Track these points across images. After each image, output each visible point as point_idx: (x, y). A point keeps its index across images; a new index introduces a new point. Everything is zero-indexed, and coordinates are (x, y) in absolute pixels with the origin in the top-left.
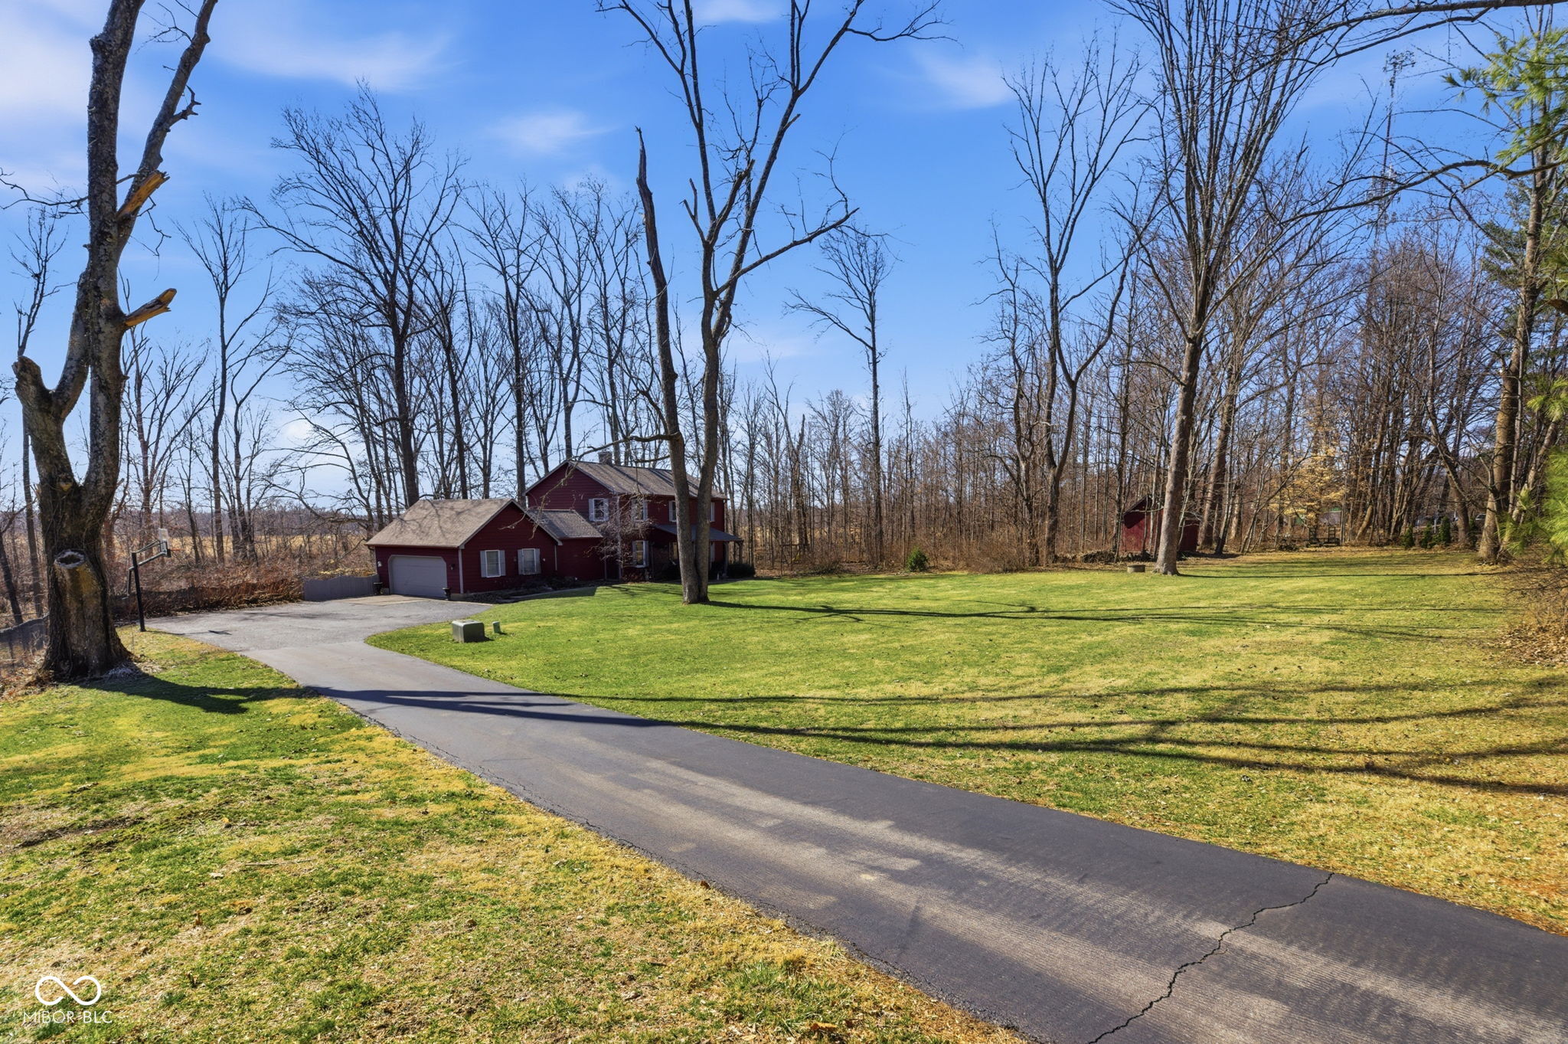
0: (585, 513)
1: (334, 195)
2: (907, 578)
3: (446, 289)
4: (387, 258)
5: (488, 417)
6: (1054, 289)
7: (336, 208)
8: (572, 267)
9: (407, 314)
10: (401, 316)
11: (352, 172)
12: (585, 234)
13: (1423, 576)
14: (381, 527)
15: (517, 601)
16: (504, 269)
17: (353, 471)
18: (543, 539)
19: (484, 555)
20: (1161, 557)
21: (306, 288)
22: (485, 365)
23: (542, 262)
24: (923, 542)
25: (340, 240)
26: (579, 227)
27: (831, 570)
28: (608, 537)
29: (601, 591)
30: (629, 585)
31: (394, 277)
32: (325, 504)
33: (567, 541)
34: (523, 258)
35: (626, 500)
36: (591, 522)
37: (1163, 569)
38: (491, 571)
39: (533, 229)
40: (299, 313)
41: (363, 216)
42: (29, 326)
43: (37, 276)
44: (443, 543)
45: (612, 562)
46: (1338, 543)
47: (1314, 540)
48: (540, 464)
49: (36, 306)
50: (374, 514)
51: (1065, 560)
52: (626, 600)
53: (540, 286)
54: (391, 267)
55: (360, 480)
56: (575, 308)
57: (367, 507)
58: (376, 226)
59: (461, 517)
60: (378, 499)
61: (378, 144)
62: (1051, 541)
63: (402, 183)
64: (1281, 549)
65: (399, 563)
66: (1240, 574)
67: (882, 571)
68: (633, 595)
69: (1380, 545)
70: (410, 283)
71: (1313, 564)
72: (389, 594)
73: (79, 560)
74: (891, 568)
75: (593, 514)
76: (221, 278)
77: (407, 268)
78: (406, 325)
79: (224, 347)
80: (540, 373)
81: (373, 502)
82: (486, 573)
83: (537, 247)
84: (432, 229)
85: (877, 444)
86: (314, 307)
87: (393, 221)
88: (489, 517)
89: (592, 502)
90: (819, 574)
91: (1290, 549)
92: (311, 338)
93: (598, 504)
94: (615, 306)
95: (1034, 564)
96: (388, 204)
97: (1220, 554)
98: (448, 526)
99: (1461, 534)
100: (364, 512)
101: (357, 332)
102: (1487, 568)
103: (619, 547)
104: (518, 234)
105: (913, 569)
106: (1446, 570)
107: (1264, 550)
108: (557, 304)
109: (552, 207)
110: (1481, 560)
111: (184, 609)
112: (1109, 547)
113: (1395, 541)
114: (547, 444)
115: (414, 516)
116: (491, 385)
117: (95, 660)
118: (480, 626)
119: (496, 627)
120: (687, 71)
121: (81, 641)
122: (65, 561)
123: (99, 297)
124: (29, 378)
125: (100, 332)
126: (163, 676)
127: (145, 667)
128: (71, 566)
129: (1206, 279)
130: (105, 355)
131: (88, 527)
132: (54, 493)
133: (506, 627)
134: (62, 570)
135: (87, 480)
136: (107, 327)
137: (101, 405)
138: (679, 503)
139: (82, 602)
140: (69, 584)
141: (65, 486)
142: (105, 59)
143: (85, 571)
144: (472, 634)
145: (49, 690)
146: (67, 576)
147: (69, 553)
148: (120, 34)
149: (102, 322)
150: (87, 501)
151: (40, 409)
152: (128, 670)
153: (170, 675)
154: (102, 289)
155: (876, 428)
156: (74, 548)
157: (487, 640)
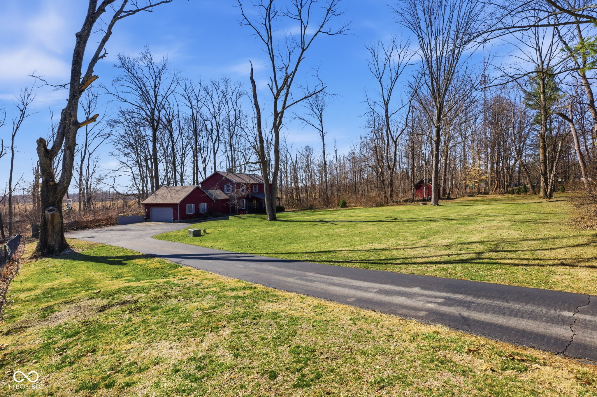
0: (223, 190)
1: (134, 83)
2: (340, 210)
3: (171, 113)
4: (152, 104)
5: (183, 156)
6: (387, 111)
7: (134, 87)
8: (217, 106)
9: (158, 122)
10: (156, 124)
11: (140, 75)
12: (222, 95)
13: (524, 203)
14: (147, 197)
15: (201, 222)
16: (192, 106)
17: (134, 177)
18: (208, 199)
19: (187, 206)
20: (433, 199)
21: (120, 114)
22: (182, 139)
23: (206, 104)
24: (344, 197)
25: (135, 98)
26: (219, 93)
27: (311, 208)
28: (232, 198)
29: (231, 218)
30: (240, 215)
31: (154, 110)
32: (122, 190)
33: (218, 200)
34: (199, 103)
35: (239, 185)
36: (225, 193)
37: (434, 204)
38: (190, 212)
39: (203, 93)
40: (117, 122)
41: (144, 89)
42: (17, 128)
43: (22, 111)
44: (172, 202)
45: (233, 208)
46: (488, 193)
47: (479, 193)
48: (203, 173)
49: (21, 121)
50: (141, 193)
51: (397, 202)
52: (240, 221)
54: (153, 107)
55: (136, 180)
56: (217, 119)
57: (139, 189)
58: (148, 92)
59: (179, 192)
60: (143, 186)
61: (151, 67)
62: (391, 196)
63: (158, 79)
64: (469, 196)
65: (154, 210)
66: (459, 204)
67: (330, 208)
68: (243, 219)
69: (502, 194)
70: (159, 112)
71: (483, 201)
72: (150, 221)
73: (54, 210)
74: (333, 207)
75: (226, 190)
76: (88, 110)
77: (158, 107)
78: (157, 126)
79: (87, 134)
80: (203, 141)
81: (141, 188)
82: (188, 213)
83: (204, 99)
84: (167, 95)
85: (325, 163)
86: (122, 120)
87: (155, 91)
88: (189, 192)
89: (226, 186)
90: (307, 209)
91: (472, 196)
92: (119, 131)
93: (228, 187)
94: (232, 118)
95: (386, 204)
96: (153, 85)
97: (449, 198)
98: (174, 196)
99: (531, 189)
100: (136, 192)
101: (138, 128)
102: (544, 200)
103: (236, 202)
104: (197, 95)
105: (342, 207)
106: (530, 201)
107: (463, 196)
108: (210, 117)
109: (210, 86)
110: (541, 197)
111: (73, 229)
112: (411, 197)
113: (507, 192)
114: (206, 166)
115: (160, 193)
116: (184, 146)
117: (57, 248)
118: (199, 231)
119: (204, 231)
120: (269, 43)
121: (52, 241)
122: (50, 211)
123: (71, 117)
124: (42, 145)
125: (70, 129)
126: (84, 253)
127: (76, 250)
128: (52, 212)
129: (440, 107)
130: (71, 137)
131: (59, 198)
132: (47, 186)
133: (207, 231)
134: (48, 214)
135: (60, 181)
136: (73, 127)
137: (68, 154)
138: (265, 185)
139: (54, 226)
140: (50, 219)
141: (51, 183)
142: (81, 40)
143: (57, 214)
144: (197, 234)
145: (39, 260)
146: (50, 217)
147: (51, 208)
148: (86, 32)
149: (71, 126)
150: (59, 188)
151: (45, 156)
152: (69, 251)
153: (86, 252)
154: (72, 114)
155: (324, 158)
156: (53, 206)
157: (202, 236)
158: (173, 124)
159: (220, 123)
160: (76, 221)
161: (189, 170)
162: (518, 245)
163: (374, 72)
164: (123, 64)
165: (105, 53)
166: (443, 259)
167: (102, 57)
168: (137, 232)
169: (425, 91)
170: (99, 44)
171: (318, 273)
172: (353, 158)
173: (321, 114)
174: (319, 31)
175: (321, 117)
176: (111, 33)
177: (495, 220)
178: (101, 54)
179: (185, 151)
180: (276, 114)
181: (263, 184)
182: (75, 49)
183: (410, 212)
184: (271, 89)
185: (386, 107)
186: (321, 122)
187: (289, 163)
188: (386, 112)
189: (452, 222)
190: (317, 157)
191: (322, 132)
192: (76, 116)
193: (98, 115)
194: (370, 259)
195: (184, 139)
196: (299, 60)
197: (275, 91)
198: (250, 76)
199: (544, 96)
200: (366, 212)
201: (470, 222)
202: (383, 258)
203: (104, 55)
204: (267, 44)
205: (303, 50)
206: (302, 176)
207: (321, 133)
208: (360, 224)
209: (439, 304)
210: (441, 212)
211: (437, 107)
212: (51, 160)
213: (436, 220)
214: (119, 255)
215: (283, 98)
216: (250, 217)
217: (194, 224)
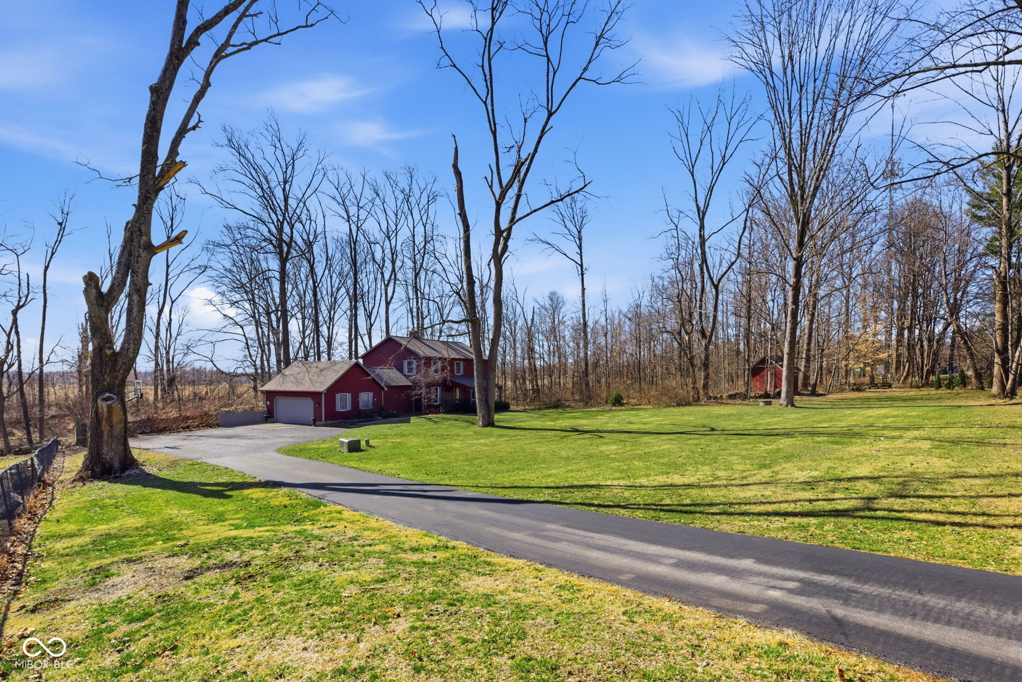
0: (401, 370)
1: (248, 174)
2: (610, 410)
3: (312, 231)
4: (279, 212)
5: (332, 308)
6: (702, 227)
7: (247, 181)
8: (393, 217)
9: (289, 246)
10: (285, 249)
11: (259, 161)
12: (401, 197)
13: (960, 407)
14: (270, 379)
15: (361, 426)
16: (349, 217)
17: (247, 343)
18: (375, 386)
19: (338, 396)
20: (783, 395)
21: (225, 230)
22: (331, 277)
23: (374, 214)
24: (618, 387)
25: (251, 202)
26: (397, 193)
27: (557, 405)
28: (415, 385)
29: (413, 419)
30: (430, 416)
31: (282, 223)
32: (227, 366)
33: (390, 387)
34: (361, 211)
35: (428, 361)
36: (405, 375)
37: (785, 403)
38: (342, 407)
39: (369, 194)
40: (219, 245)
41: (265, 186)
42: (53, 254)
43: (60, 224)
44: (313, 389)
45: (419, 401)
46: (890, 386)
47: (873, 384)
48: (366, 339)
49: (58, 242)
50: (259, 371)
51: (715, 398)
52: (430, 425)
53: (372, 227)
54: (281, 218)
55: (251, 349)
56: (393, 242)
57: (255, 366)
58: (272, 192)
59: (324, 373)
60: (262, 360)
61: (278, 145)
62: (705, 387)
63: (290, 168)
64: (853, 390)
65: (280, 403)
66: (834, 406)
67: (591, 406)
68: (435, 422)
69: (918, 387)
70: (292, 227)
71: (879, 399)
72: (274, 422)
73: (113, 399)
74: (598, 404)
75: (406, 370)
76: (169, 224)
77: (290, 219)
78: (288, 252)
79: (168, 266)
80: (367, 280)
81: (258, 363)
82: (339, 409)
83: (371, 205)
84: (306, 196)
85: (585, 324)
86: (229, 242)
87: (284, 190)
88: (342, 372)
89: (406, 362)
90: (549, 408)
91: (859, 390)
92: (223, 260)
93: (410, 364)
94: (419, 239)
95: (697, 401)
96: (281, 180)
97: (814, 393)
98: (315, 378)
99: (973, 380)
100: (251, 370)
101: (254, 256)
102: (1000, 401)
103: (423, 391)
104: (358, 197)
105: (614, 405)
106: (972, 403)
107: (842, 391)
108: (380, 236)
109: (382, 181)
110: (994, 396)
111: (143, 433)
112: (742, 390)
113: (927, 384)
114: (371, 325)
115: (291, 373)
116: (334, 289)
117: (117, 465)
118: (358, 442)
119: (367, 442)
120: (489, 102)
121: (110, 453)
122: (106, 400)
123: (141, 235)
124: (93, 284)
125: (139, 256)
126: (161, 475)
127: (148, 469)
128: (109, 403)
129: (803, 221)
130: (140, 271)
131: (120, 378)
132: (101, 356)
133: (372, 442)
134: (103, 405)
135: (122, 348)
136: (144, 254)
137: (135, 301)
138: (475, 362)
139: (112, 426)
140: (106, 414)
141: (108, 352)
142: (158, 97)
143: (117, 406)
144: (354, 447)
145: (88, 484)
146: (105, 409)
147: (107, 395)
148: (167, 83)
149: (141, 251)
150: (120, 361)
151: (98, 304)
152: (138, 471)
153: (165, 474)
154: (143, 230)
155: (584, 315)
156: (110, 392)
157: (363, 451)
158: (316, 249)
159: (398, 248)
160: (148, 418)
161: (341, 334)
162: (944, 486)
163: (682, 155)
164: (230, 140)
165: (200, 121)
166: (799, 508)
167: (194, 128)
168: (251, 442)
169: (777, 192)
170: (188, 105)
171: (567, 526)
172: (636, 316)
173: (579, 232)
174: (580, 78)
175: (580, 239)
176: (210, 85)
177: (901, 437)
178: (192, 123)
179: (335, 299)
180: (498, 232)
181: (472, 360)
182: (148, 115)
183: (740, 417)
184: (491, 187)
185: (702, 220)
186: (580, 247)
187: (520, 323)
188: (700, 231)
189: (819, 439)
190: (570, 313)
191: (581, 266)
192: (148, 234)
193: (186, 232)
194: (663, 503)
195: (334, 276)
196: (543, 132)
197: (497, 190)
198: (452, 162)
199: (1009, 201)
200: (657, 416)
201: (854, 440)
202: (688, 501)
203: (197, 124)
204: (485, 103)
205: (550, 114)
206: (542, 346)
207: (579, 268)
208: (646, 439)
209: (791, 591)
210: (798, 419)
211: (798, 221)
212: (108, 310)
213: (788, 435)
214: (220, 480)
215: (512, 204)
216: (448, 419)
217: (349, 430)
